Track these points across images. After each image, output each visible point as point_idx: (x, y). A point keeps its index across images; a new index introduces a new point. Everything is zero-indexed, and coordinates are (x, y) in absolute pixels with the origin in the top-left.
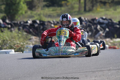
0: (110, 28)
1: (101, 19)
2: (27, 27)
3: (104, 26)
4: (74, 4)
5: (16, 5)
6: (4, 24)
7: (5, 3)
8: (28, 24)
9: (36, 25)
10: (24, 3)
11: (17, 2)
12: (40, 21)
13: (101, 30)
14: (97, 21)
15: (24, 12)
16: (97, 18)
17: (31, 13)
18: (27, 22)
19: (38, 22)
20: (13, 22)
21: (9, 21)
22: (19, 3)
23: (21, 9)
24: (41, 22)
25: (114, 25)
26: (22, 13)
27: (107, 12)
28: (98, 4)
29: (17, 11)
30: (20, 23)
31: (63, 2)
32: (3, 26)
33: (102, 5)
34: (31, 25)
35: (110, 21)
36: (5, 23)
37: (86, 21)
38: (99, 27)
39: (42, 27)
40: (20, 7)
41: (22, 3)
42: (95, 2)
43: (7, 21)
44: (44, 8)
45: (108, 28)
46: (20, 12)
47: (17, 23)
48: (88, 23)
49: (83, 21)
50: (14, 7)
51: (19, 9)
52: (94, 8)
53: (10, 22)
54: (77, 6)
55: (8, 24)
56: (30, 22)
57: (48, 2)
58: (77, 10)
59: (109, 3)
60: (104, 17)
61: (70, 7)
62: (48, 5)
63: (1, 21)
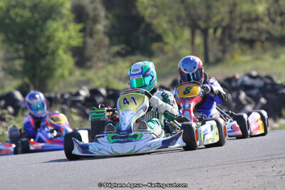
0: (269, 95)
2: (79, 105)
3: (254, 92)
4: (181, 47)
5: (49, 58)
7: (22, 53)
8: (81, 98)
10: (65, 52)
11: (50, 51)
12: (108, 90)
13: (249, 103)
14: (239, 83)
15: (66, 73)
16: (238, 76)
17: (83, 75)
18: (78, 94)
19: (103, 91)
20: (47, 95)
22: (54, 53)
23: (60, 66)
24: (111, 93)
25: (277, 90)
26: (62, 76)
27: (259, 63)
28: (236, 46)
29: (50, 70)
30: (62, 96)
31: (155, 46)
33: (245, 47)
34: (87, 99)
35: (268, 81)
38: (243, 96)
40: (58, 61)
41: (61, 52)
42: (227, 42)
44: (115, 60)
45: (265, 98)
46: (59, 72)
47: (56, 98)
50: (43, 62)
51: (55, 66)
52: (228, 56)
56: (84, 93)
57: (123, 46)
59: (262, 42)
60: (254, 73)
61: (170, 55)
62: (123, 52)
63: (18, 95)
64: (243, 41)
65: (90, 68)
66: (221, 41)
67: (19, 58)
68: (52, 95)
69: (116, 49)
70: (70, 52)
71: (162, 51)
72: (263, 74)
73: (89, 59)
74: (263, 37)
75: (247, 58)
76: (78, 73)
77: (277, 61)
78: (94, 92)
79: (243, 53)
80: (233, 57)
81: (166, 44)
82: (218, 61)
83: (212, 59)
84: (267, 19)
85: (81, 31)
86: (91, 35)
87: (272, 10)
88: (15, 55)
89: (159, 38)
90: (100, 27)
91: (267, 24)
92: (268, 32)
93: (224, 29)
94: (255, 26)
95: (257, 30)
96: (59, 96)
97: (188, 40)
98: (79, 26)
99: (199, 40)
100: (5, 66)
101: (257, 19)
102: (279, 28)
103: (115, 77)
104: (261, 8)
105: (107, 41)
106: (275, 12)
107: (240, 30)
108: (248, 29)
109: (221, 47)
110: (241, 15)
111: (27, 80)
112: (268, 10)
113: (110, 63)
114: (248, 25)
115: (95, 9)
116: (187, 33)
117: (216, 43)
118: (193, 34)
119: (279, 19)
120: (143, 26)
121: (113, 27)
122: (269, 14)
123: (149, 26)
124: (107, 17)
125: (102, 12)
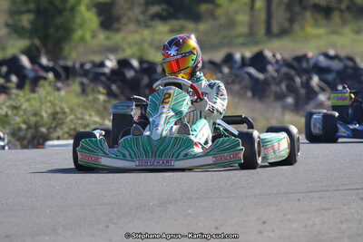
1: (322, 59)
2: (103, 78)
3: (330, 77)
4: (236, 12)
5: (67, 14)
6: (34, 70)
7: (32, 6)
8: (107, 71)
9: (130, 74)
10: (88, 9)
11: (68, 6)
12: (141, 62)
13: (323, 90)
14: (312, 63)
15: (88, 36)
16: (310, 55)
17: (108, 38)
18: (102, 65)
19: (135, 63)
20: (62, 63)
21: (49, 60)
22: (73, 9)
23: (81, 26)
24: (145, 66)
26: (82, 39)
27: (335, 38)
28: (308, 14)
29: (67, 31)
30: (82, 65)
31: (203, 8)
32: (31, 75)
33: (320, 17)
34: (113, 71)
35: (350, 64)
36: (36, 67)
37: (277, 61)
38: (315, 80)
39: (145, 80)
40: (78, 20)
41: (83, 8)
42: (297, 9)
43: (44, 61)
44: (153, 23)
46: (78, 34)
47: (74, 68)
48: (284, 70)
49: (270, 63)
50: (59, 20)
51: (73, 26)
52: (296, 26)
53: (51, 64)
54: (243, 18)
55: (47, 69)
56: (111, 64)
57: (164, 6)
58: (243, 29)
59: (341, 11)
60: (332, 53)
61: (223, 21)
62: (165, 13)
63: (25, 61)
64: (317, 8)
65: (118, 30)
66: (289, 7)
67: (28, 11)
68: (70, 64)
69: (155, 9)
70: (94, 10)
71: (212, 15)
72: (343, 53)
73: (118, 19)
74: (343, 6)
75: (321, 31)
76: (102, 36)
77: (358, 37)
78: (124, 64)
79: (316, 24)
80: (303, 28)
81: (218, 6)
82: (284, 33)
83: (275, 29)
88: (24, 8)
96: (77, 66)
99: (260, 3)
100: (10, 22)
103: (151, 45)
111: (37, 42)
113: (147, 26)
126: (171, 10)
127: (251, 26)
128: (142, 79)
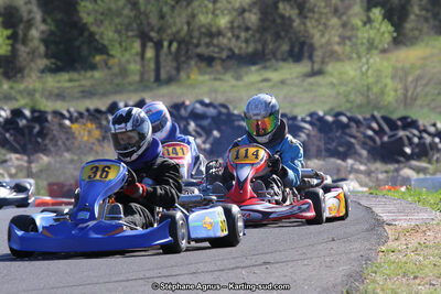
64: (200, 57)
66: (176, 57)
71: (107, 65)
73: (20, 70)
74: (224, 55)
75: (207, 77)
77: (240, 83)
78: (17, 113)
79: (202, 73)
80: (189, 77)
81: (112, 56)
82: (170, 80)
84: (229, 35)
85: (8, 38)
86: (24, 42)
87: (236, 24)
89: (103, 50)
90: (35, 33)
91: (230, 39)
92: (230, 50)
93: (179, 43)
94: (215, 41)
95: (218, 46)
97: (137, 54)
98: (9, 32)
99: (150, 53)
101: (219, 33)
102: (244, 45)
103: (43, 95)
104: (223, 22)
105: (42, 49)
106: (239, 27)
107: (197, 46)
108: (208, 45)
109: (175, 64)
110: (200, 27)
112: (232, 22)
114: (207, 40)
115: (30, 12)
116: (137, 45)
117: (170, 58)
118: (144, 47)
119: (243, 35)
120: (86, 34)
121: (52, 33)
122: (232, 28)
123: (92, 35)
124: (44, 21)
125: (38, 16)
126: (59, 63)
127: (142, 74)
128: (34, 127)
